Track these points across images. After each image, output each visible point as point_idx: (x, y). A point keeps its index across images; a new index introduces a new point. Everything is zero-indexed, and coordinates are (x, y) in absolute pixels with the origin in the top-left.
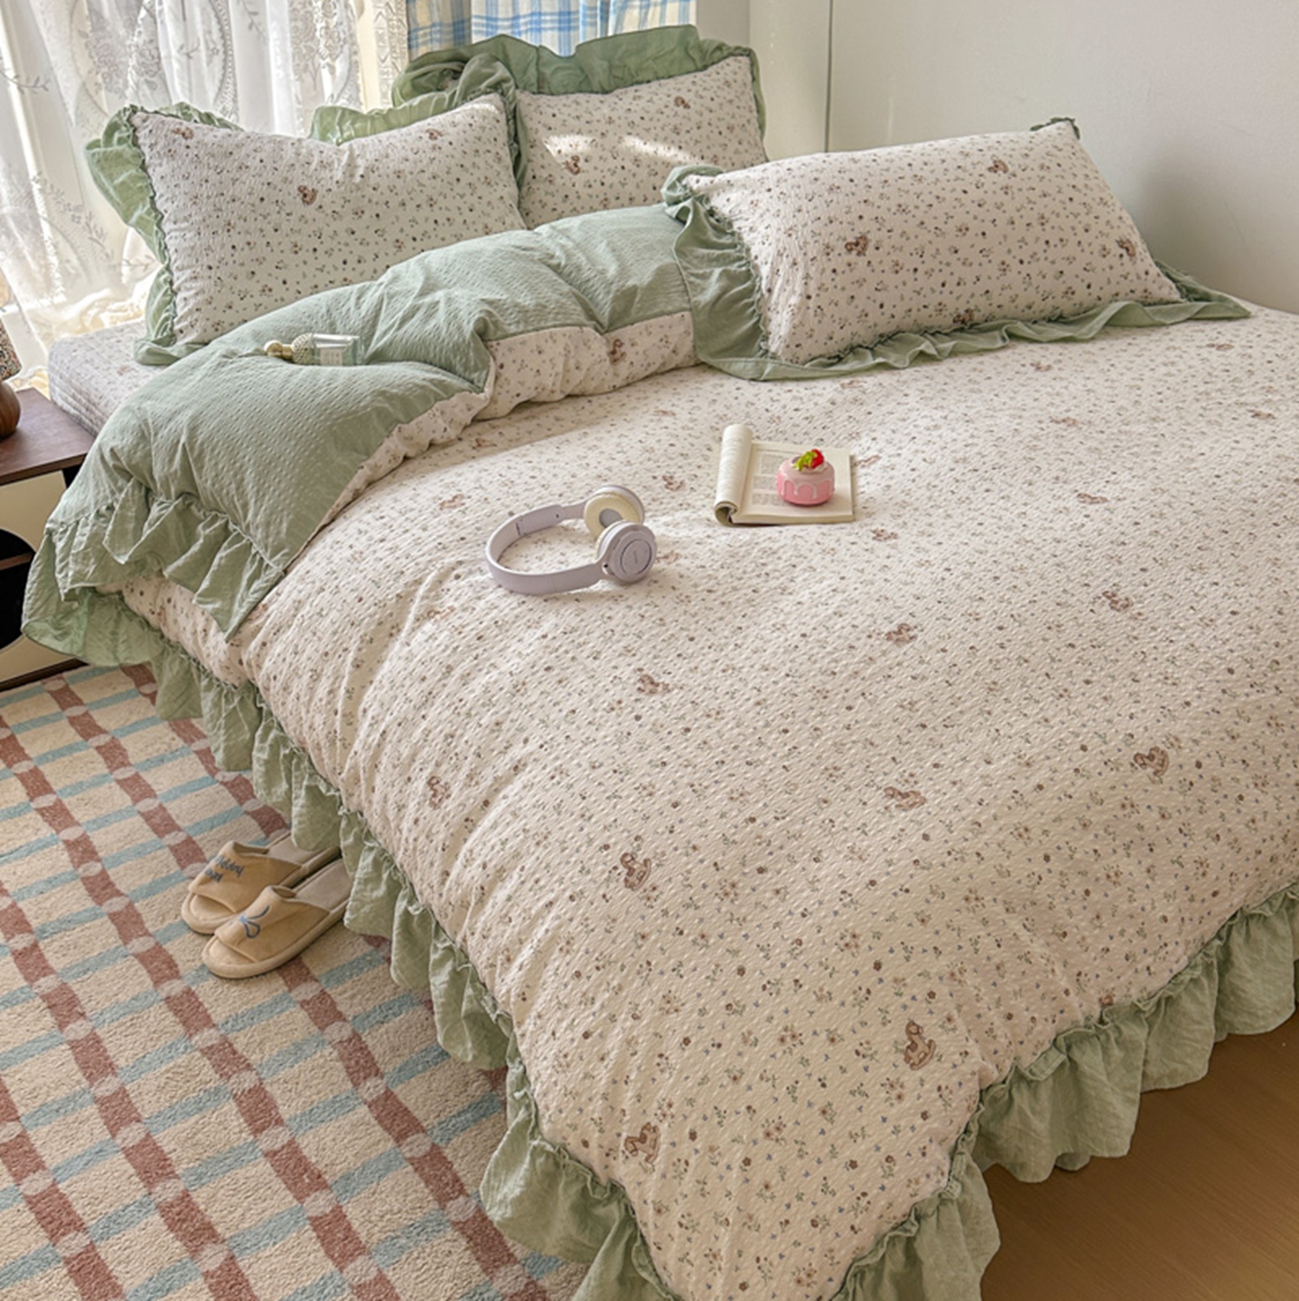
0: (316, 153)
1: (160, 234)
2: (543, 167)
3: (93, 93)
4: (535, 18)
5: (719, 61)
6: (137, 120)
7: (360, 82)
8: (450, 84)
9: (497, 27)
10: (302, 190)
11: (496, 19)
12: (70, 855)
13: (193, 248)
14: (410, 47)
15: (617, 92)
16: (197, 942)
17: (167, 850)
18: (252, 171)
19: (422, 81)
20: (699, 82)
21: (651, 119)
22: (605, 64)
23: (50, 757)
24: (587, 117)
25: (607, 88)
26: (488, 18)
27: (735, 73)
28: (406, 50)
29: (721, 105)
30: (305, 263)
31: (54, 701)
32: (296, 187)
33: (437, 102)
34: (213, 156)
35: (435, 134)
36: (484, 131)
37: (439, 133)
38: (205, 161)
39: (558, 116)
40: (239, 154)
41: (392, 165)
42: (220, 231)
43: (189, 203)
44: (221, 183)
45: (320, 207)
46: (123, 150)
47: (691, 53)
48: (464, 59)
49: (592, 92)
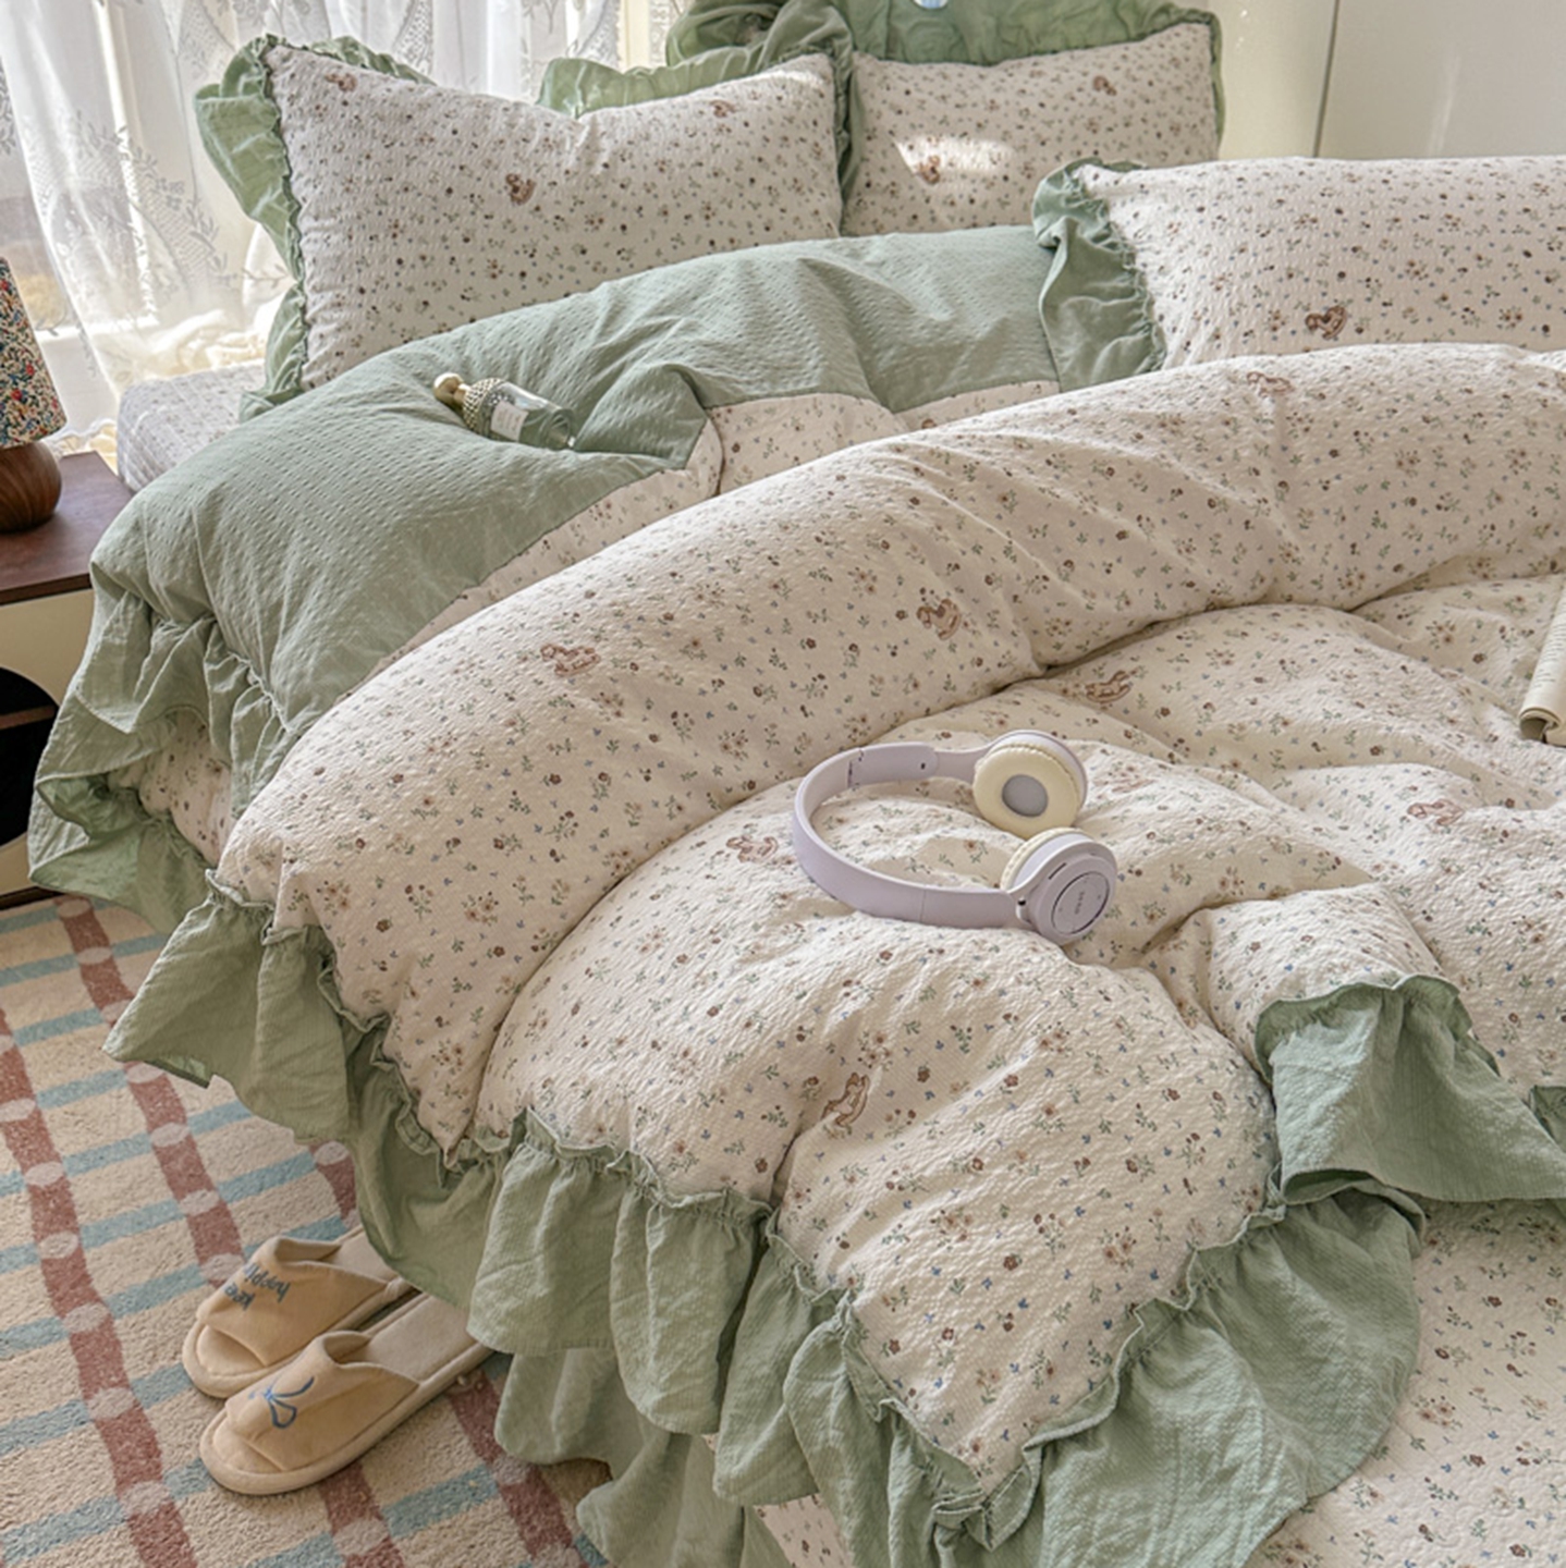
0: (539, 126)
1: (294, 234)
2: (883, 170)
3: (214, 15)
5: (1165, 28)
6: (273, 57)
7: (620, 25)
8: (755, 36)
10: (512, 181)
12: (35, 1215)
13: (339, 259)
15: (1007, 64)
16: (198, 1411)
17: (183, 1223)
18: (438, 147)
19: (714, 29)
20: (1132, 57)
21: (1055, 108)
22: (991, 22)
23: (40, 1032)
24: (958, 98)
25: (990, 57)
27: (1188, 48)
29: (1164, 93)
30: (506, 293)
31: (66, 934)
32: (503, 174)
33: (733, 62)
34: (382, 119)
35: (724, 109)
36: (799, 108)
37: (732, 109)
38: (369, 126)
39: (914, 94)
40: (422, 120)
41: (654, 152)
42: (381, 236)
43: (339, 189)
44: (390, 161)
45: (538, 209)
46: (250, 103)
47: (1122, 14)
48: (779, 3)
49: (968, 62)
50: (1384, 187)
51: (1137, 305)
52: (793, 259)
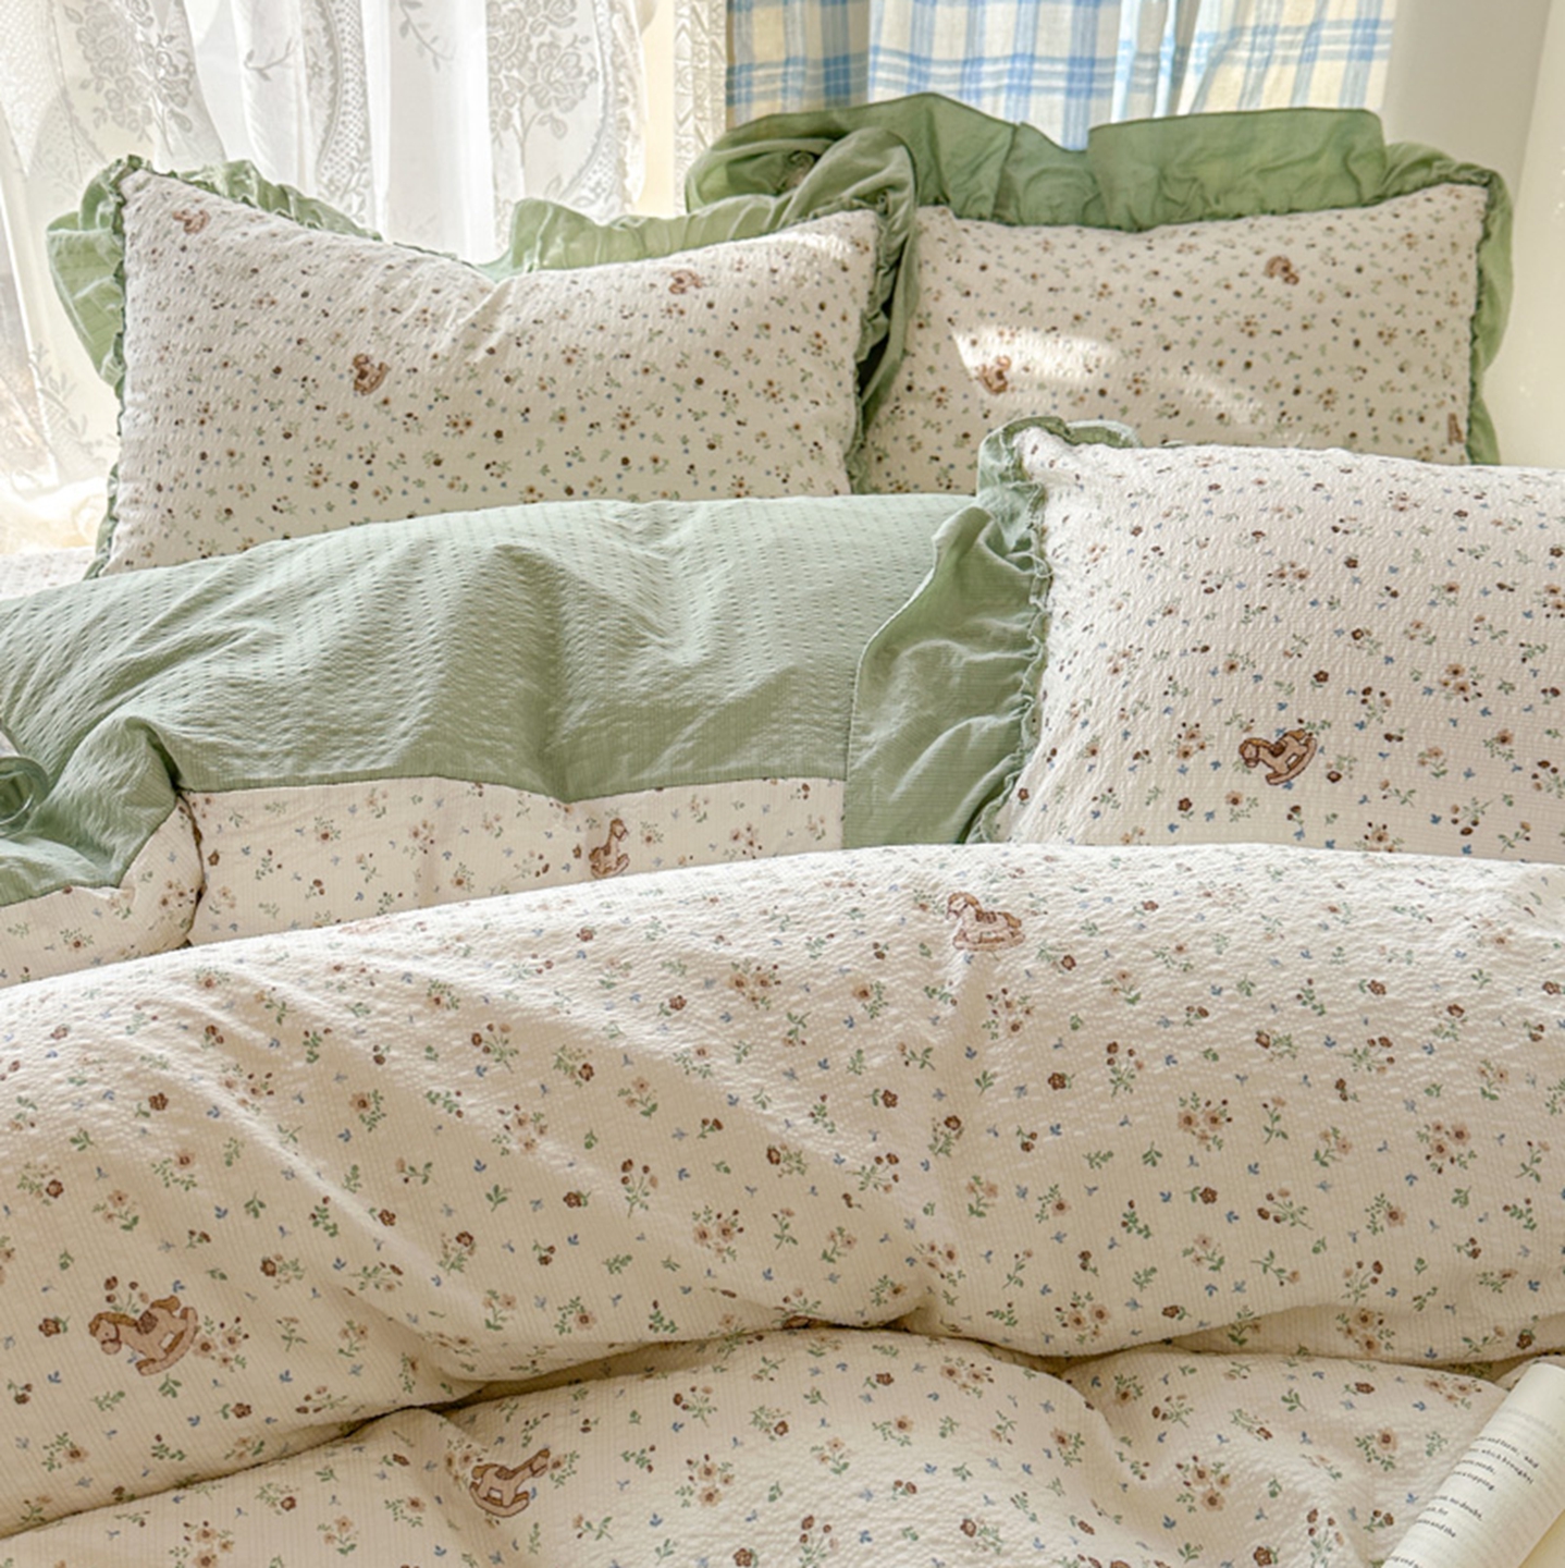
2: (931, 369)
4: (1020, 65)
5: (1416, 189)
6: (129, 184)
9: (925, 77)
10: (360, 363)
11: (928, 61)
14: (730, 100)
18: (278, 313)
19: (747, 168)
21: (1197, 299)
22: (1149, 173)
24: (1055, 278)
25: (1144, 219)
26: (913, 58)
27: (1439, 220)
28: (722, 105)
29: (1378, 283)
30: (330, 508)
32: (352, 353)
33: (749, 216)
34: (218, 272)
35: (687, 281)
36: (800, 286)
38: (201, 281)
39: (993, 271)
40: (270, 276)
41: (565, 336)
42: (188, 421)
43: (155, 356)
44: (214, 327)
45: (386, 402)
46: (98, 239)
47: (1355, 168)
48: (836, 135)
49: (1106, 226)
50: (1453, 523)
51: (1022, 665)
52: (489, 545)
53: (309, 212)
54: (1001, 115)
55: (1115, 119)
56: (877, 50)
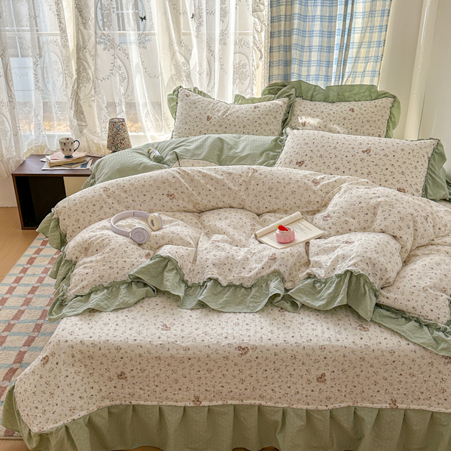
4: (317, 76)
5: (381, 98)
6: (180, 90)
9: (301, 78)
11: (301, 75)
14: (269, 80)
18: (198, 109)
19: (271, 91)
21: (337, 114)
22: (336, 94)
24: (315, 109)
25: (334, 101)
26: (299, 75)
27: (383, 103)
29: (368, 113)
32: (207, 115)
34: (191, 103)
35: (256, 107)
36: (274, 109)
37: (258, 107)
38: (188, 104)
39: (306, 108)
40: (197, 104)
42: (184, 124)
43: (181, 115)
44: (189, 111)
45: (211, 122)
46: (174, 97)
47: (371, 94)
48: (285, 86)
49: (328, 102)
50: (327, 139)
51: (278, 155)
53: (204, 95)
54: (313, 84)
55: (332, 85)
56: (294, 73)
